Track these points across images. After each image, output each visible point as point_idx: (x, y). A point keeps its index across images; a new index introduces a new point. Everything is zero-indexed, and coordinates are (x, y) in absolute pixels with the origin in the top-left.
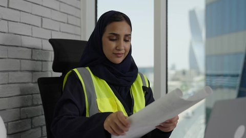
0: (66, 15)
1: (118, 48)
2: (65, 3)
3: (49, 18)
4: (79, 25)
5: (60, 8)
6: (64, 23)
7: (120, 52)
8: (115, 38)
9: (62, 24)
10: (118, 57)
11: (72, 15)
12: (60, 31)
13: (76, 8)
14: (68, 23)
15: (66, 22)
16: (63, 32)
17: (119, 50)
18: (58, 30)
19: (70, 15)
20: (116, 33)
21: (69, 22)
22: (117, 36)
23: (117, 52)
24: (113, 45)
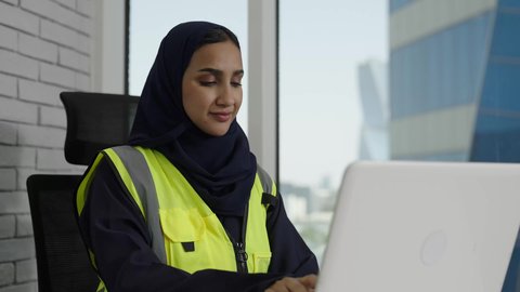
0: (56, 46)
1: (220, 102)
2: (53, 21)
3: (12, 51)
4: (86, 70)
5: (40, 31)
6: (50, 63)
7: (225, 110)
8: (212, 79)
9: (43, 64)
10: (222, 121)
11: (70, 48)
12: (40, 81)
13: (79, 32)
14: (59, 65)
15: (55, 60)
16: (47, 83)
17: (224, 106)
18: (36, 78)
19: (64, 46)
20: (214, 67)
21: (62, 63)
22: (218, 74)
23: (220, 110)
24: (210, 94)
